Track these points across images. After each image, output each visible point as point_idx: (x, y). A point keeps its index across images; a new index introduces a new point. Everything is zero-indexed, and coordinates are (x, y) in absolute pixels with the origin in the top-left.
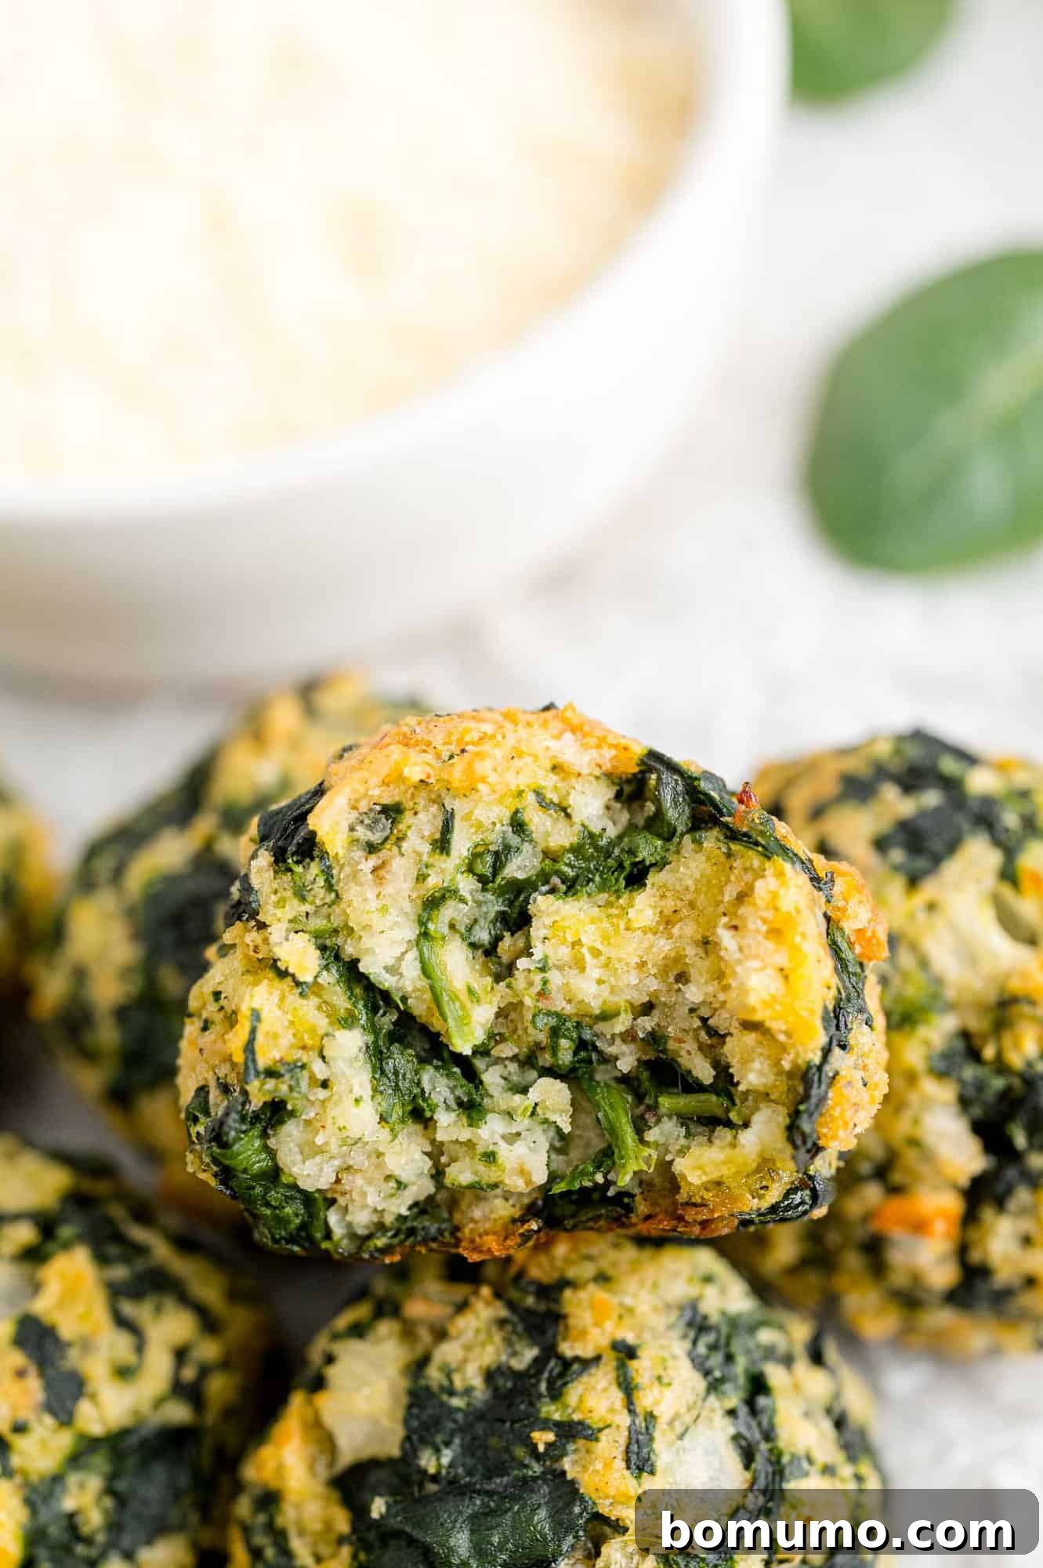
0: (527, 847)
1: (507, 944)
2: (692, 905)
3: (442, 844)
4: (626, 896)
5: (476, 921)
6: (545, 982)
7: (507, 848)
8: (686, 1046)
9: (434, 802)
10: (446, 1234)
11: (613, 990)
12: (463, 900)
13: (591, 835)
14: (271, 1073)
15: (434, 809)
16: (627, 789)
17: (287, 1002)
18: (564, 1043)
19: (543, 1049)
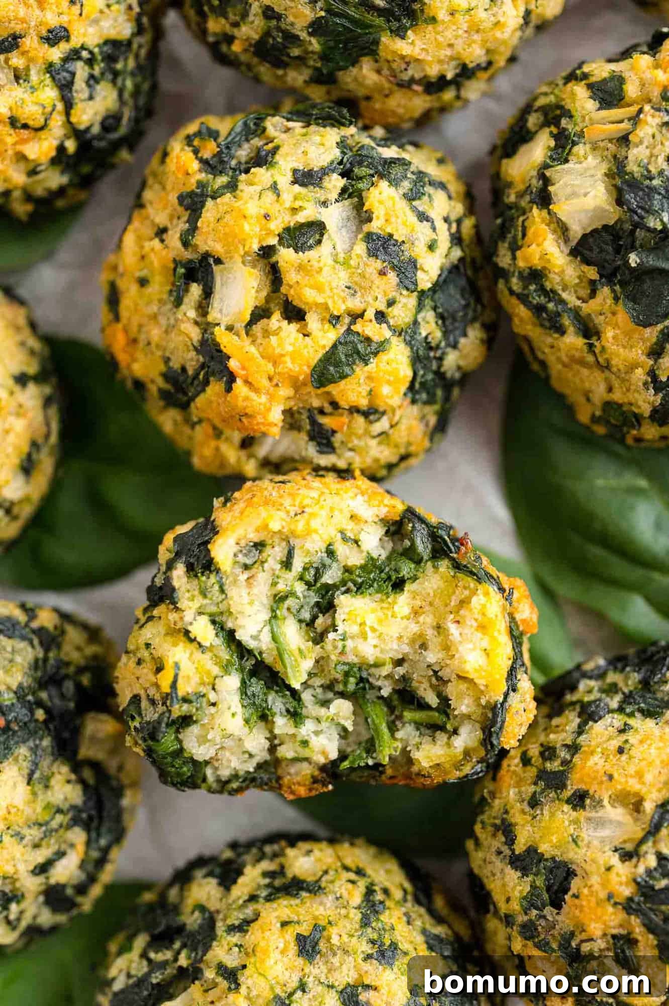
0: (335, 565)
1: (320, 621)
2: (431, 604)
3: (287, 564)
4: (392, 596)
5: (302, 606)
6: (344, 647)
7: (324, 566)
8: (423, 686)
9: (284, 540)
10: (274, 781)
11: (382, 651)
12: (298, 598)
13: (372, 559)
14: (186, 700)
15: (284, 544)
16: (392, 529)
17: (194, 656)
18: (352, 680)
19: (338, 682)
